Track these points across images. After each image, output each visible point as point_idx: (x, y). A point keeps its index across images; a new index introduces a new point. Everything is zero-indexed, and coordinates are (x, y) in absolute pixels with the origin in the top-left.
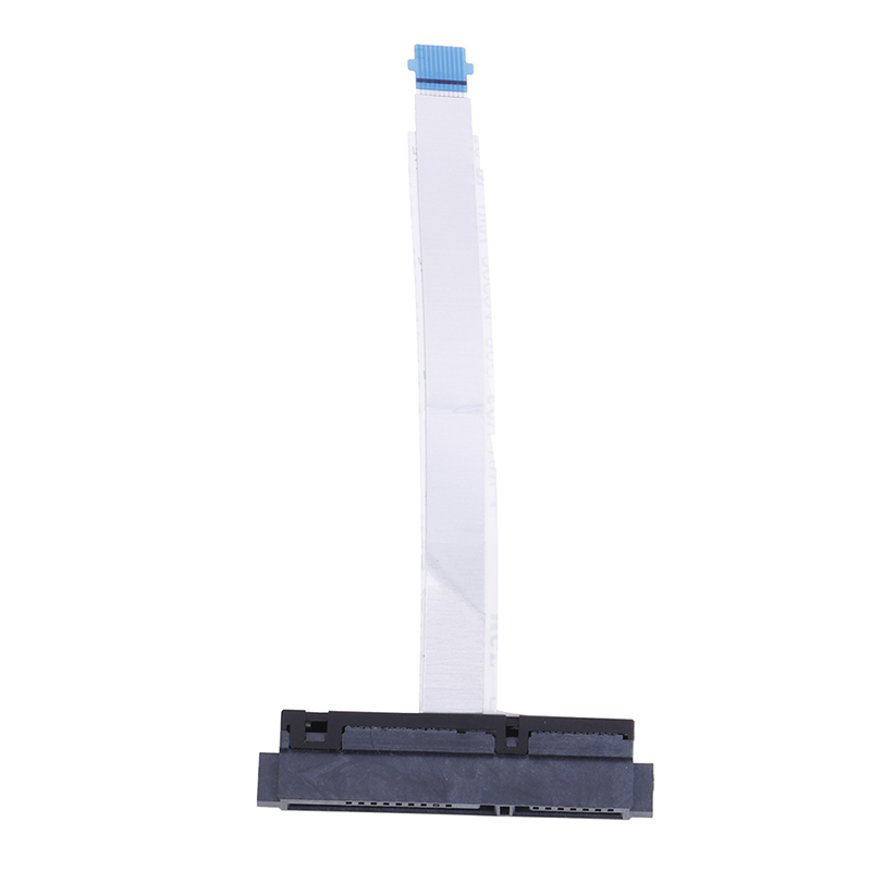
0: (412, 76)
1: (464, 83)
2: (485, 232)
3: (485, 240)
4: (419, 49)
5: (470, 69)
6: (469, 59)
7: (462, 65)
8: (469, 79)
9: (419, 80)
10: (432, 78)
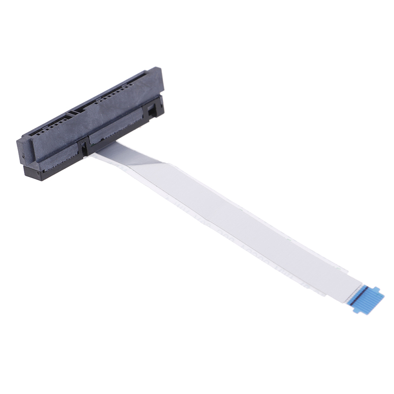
0: (371, 286)
1: (351, 305)
2: (279, 271)
3: (276, 269)
4: (381, 297)
5: (356, 311)
6: (361, 314)
7: (361, 309)
8: (351, 308)
9: (367, 288)
10: (364, 294)
